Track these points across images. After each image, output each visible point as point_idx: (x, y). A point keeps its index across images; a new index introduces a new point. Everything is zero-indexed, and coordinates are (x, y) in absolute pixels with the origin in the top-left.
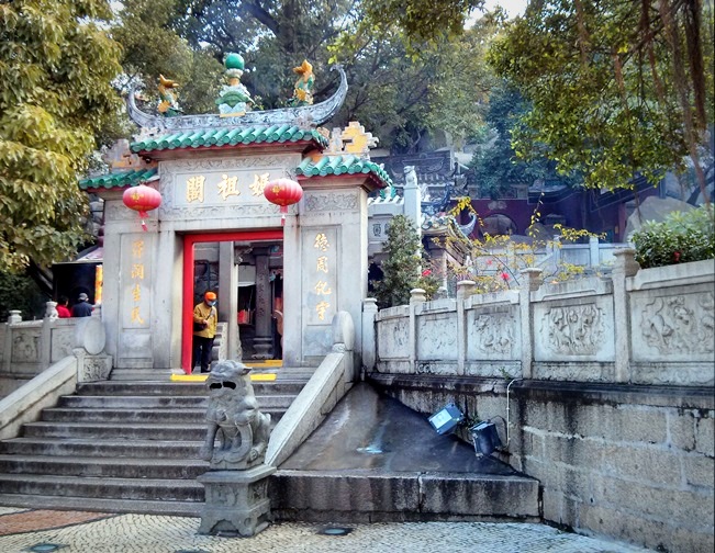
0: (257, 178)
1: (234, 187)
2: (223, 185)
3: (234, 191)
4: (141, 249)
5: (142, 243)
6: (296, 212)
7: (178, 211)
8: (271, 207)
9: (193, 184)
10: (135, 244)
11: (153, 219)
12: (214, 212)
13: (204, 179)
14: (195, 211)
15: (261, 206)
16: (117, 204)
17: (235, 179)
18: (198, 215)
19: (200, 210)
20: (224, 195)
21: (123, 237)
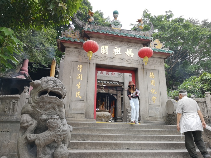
0: (128, 50)
2: (115, 50)
3: (119, 53)
4: (81, 68)
5: (82, 66)
6: (142, 64)
7: (97, 57)
8: (133, 61)
9: (104, 48)
10: (79, 66)
11: (87, 58)
12: (112, 59)
13: (108, 47)
14: (104, 58)
15: (130, 60)
16: (71, 49)
17: (120, 49)
18: (106, 59)
19: (106, 58)
20: (116, 54)
21: (73, 62)
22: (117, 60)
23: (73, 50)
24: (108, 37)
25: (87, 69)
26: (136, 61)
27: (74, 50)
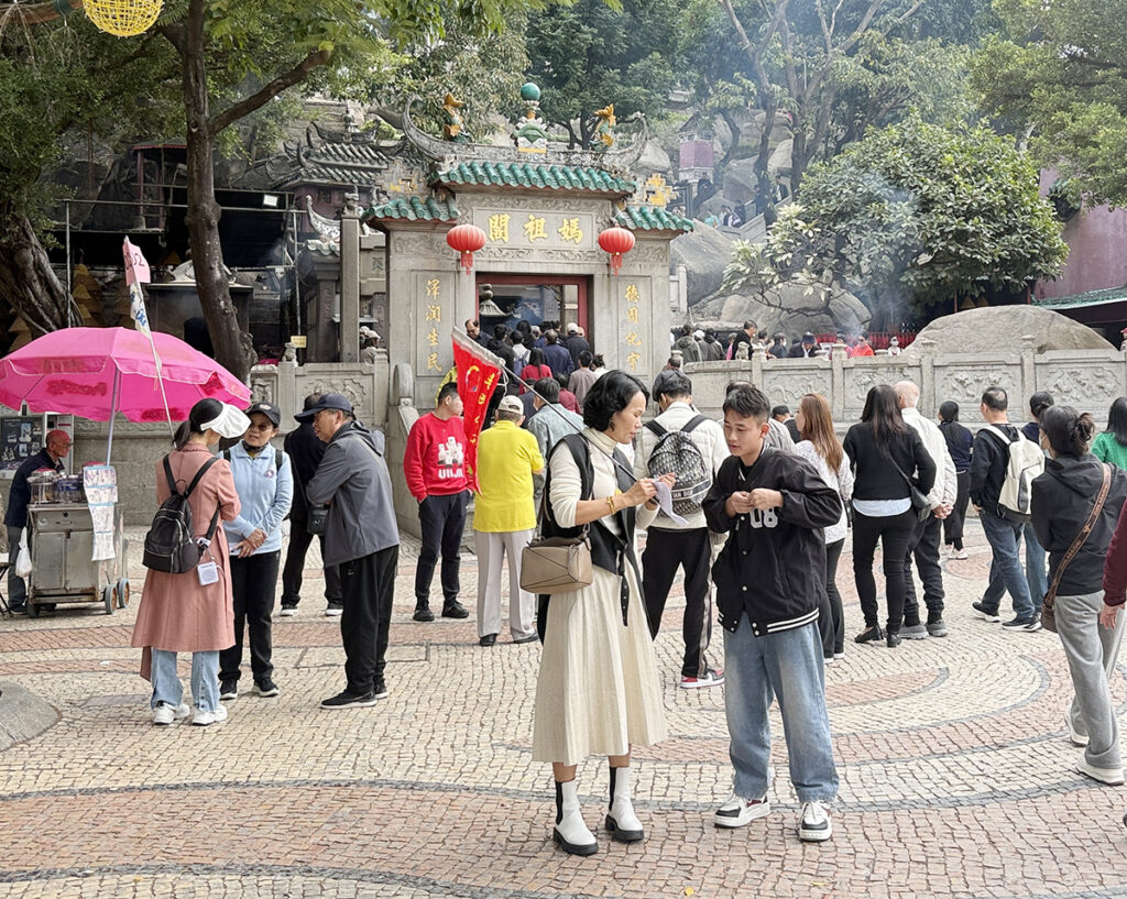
0: (566, 222)
1: (541, 230)
2: (530, 225)
3: (541, 234)
4: (436, 289)
5: (438, 282)
6: (607, 261)
8: (581, 254)
10: (429, 283)
11: (451, 257)
12: (521, 255)
13: (509, 217)
14: (499, 252)
15: (570, 252)
16: (405, 236)
17: (543, 221)
18: (503, 256)
19: (504, 252)
20: (532, 237)
21: (414, 274)
22: (536, 256)
23: (412, 236)
25: (454, 290)
26: (589, 254)
27: (414, 235)
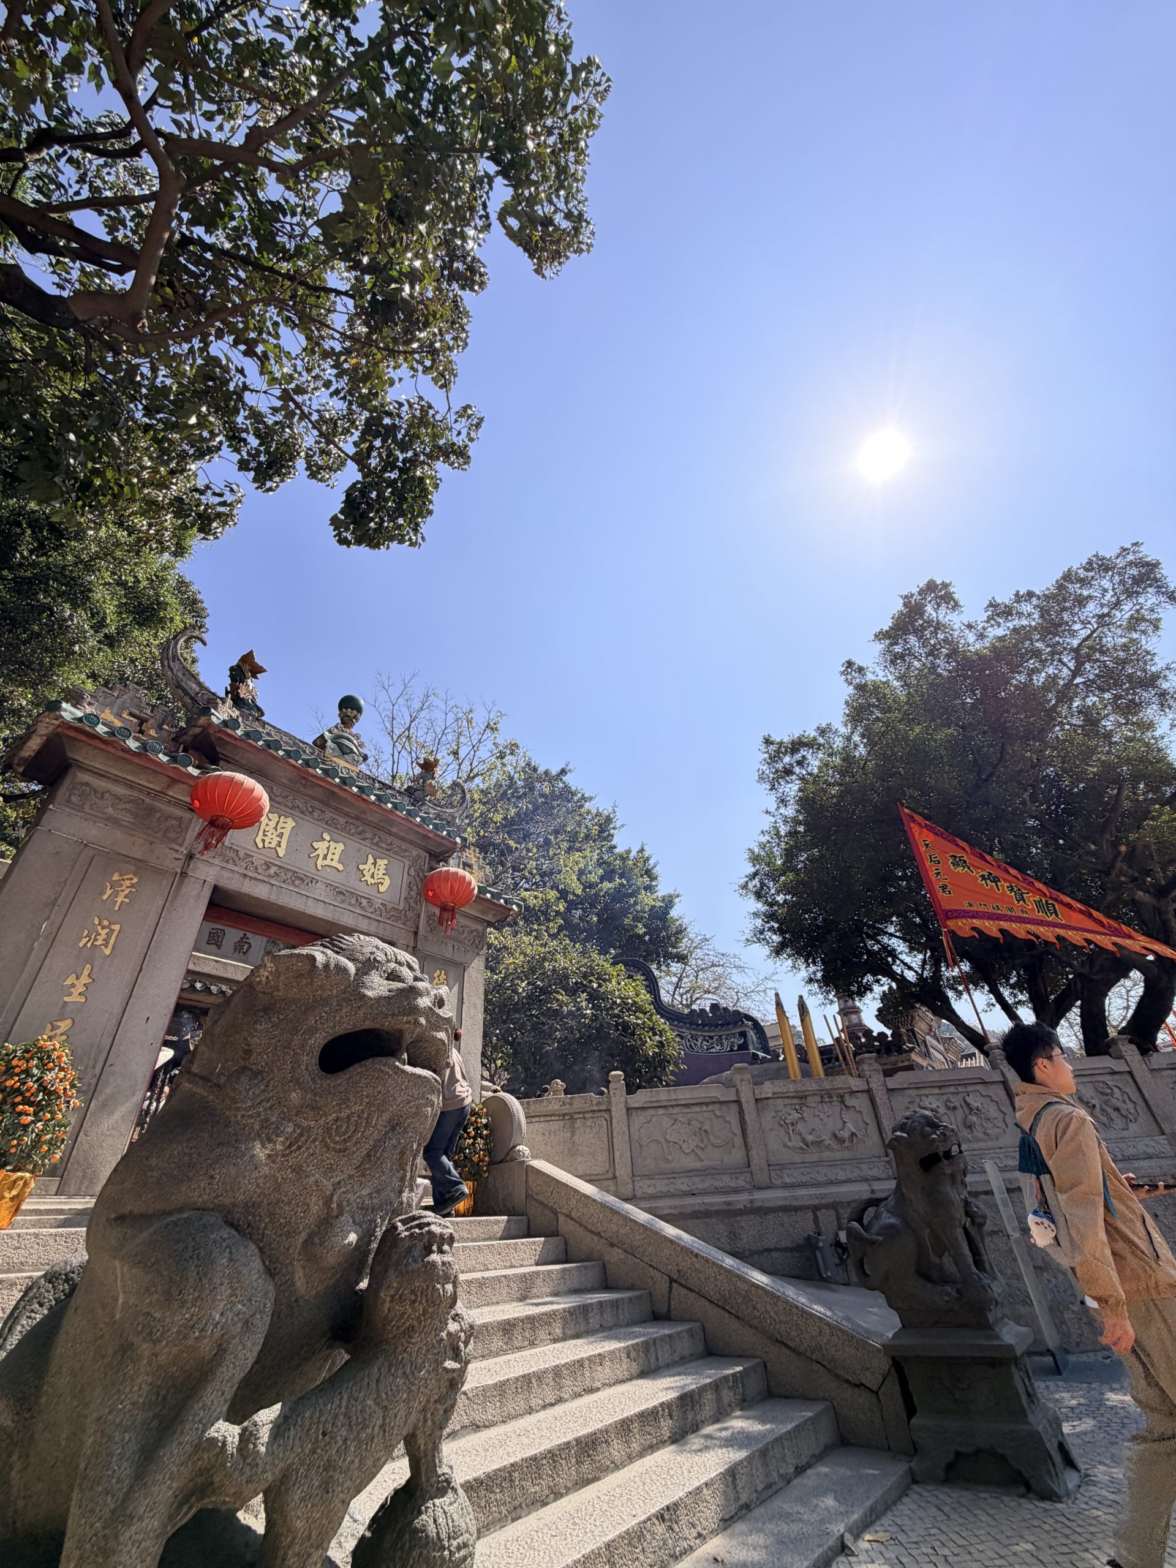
0: (371, 860)
1: (336, 857)
2: (321, 847)
3: (335, 864)
4: (127, 892)
5: (135, 880)
6: (414, 928)
7: (232, 855)
8: (383, 908)
9: (272, 824)
11: (177, 848)
12: (297, 882)
13: (294, 824)
14: (264, 867)
15: (370, 901)
16: (101, 784)
17: (341, 847)
18: (270, 876)
19: (273, 870)
20: (320, 862)
22: (320, 891)
23: (114, 791)
24: (305, 786)
25: (161, 903)
26: (395, 913)
